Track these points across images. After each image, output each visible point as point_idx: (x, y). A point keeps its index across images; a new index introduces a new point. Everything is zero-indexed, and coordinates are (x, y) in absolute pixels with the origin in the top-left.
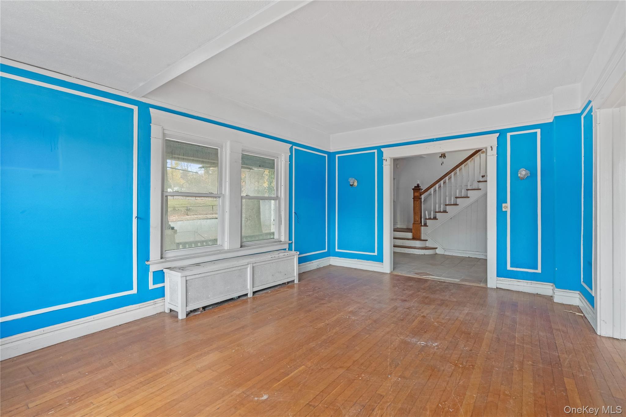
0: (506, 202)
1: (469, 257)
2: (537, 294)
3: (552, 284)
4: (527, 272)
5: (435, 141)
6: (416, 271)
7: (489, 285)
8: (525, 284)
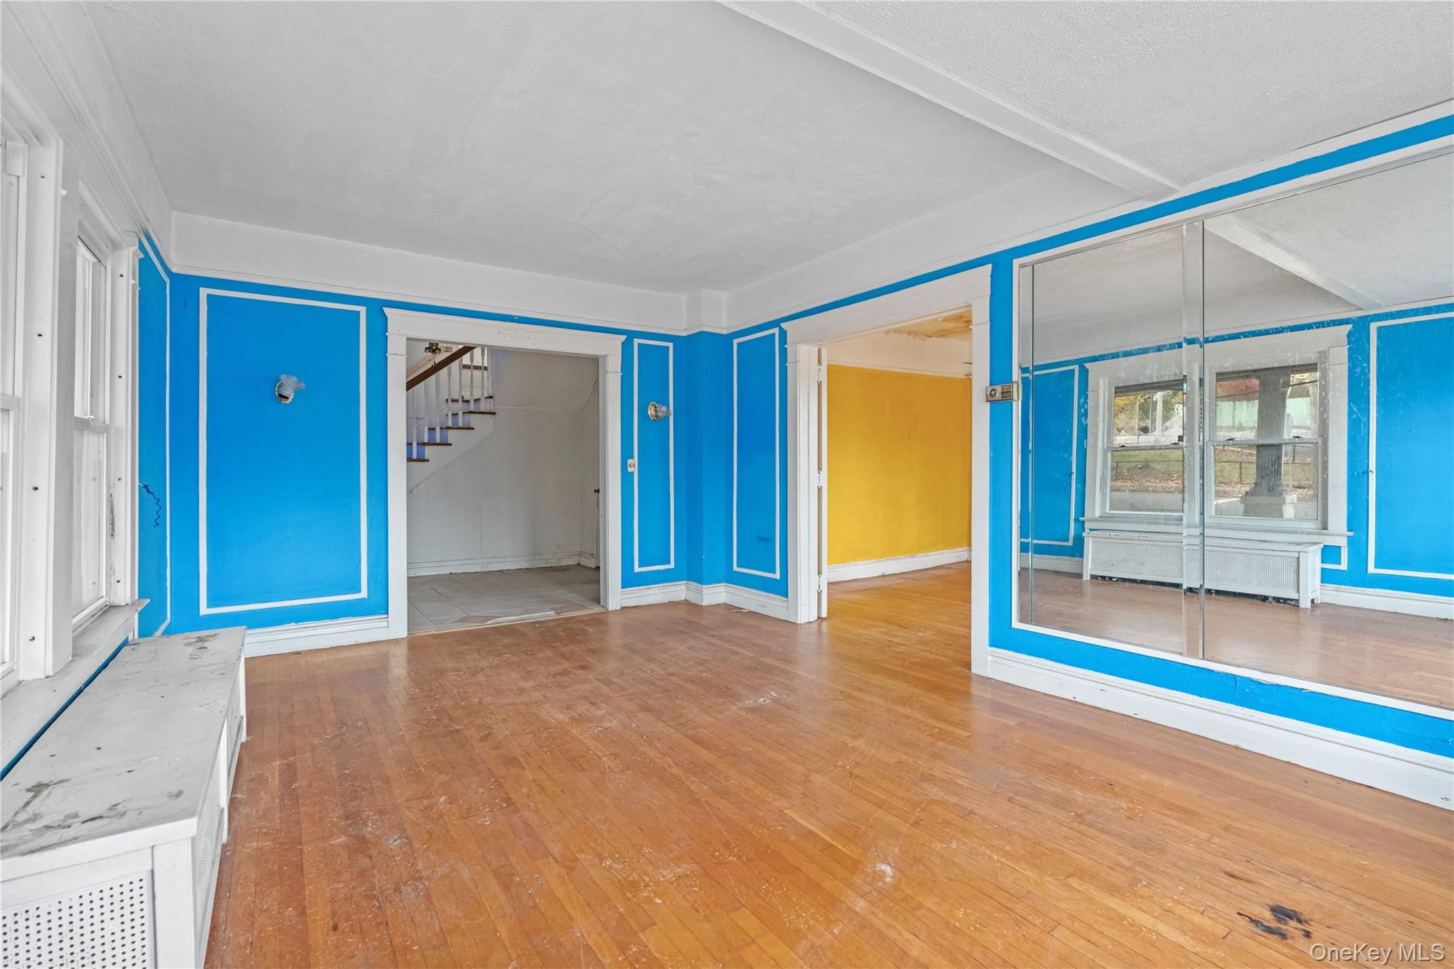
0: (632, 457)
1: (451, 573)
2: (670, 602)
3: (685, 582)
4: (658, 571)
5: (517, 322)
6: (454, 618)
7: (611, 608)
8: (656, 591)
